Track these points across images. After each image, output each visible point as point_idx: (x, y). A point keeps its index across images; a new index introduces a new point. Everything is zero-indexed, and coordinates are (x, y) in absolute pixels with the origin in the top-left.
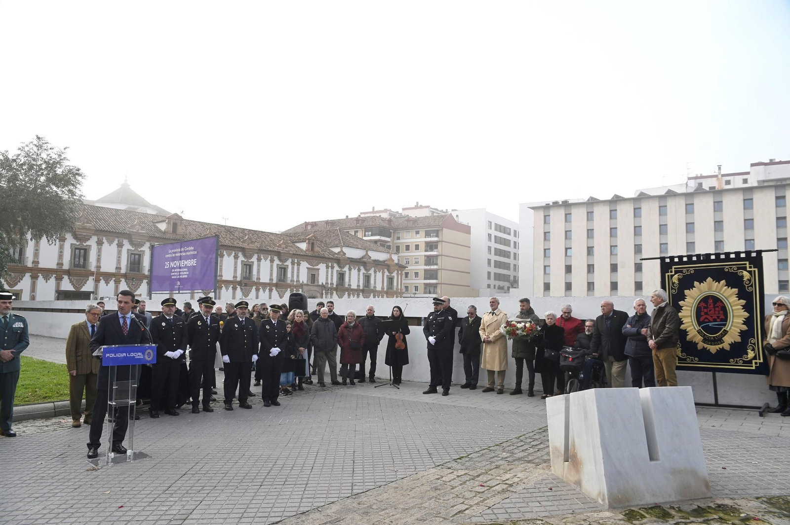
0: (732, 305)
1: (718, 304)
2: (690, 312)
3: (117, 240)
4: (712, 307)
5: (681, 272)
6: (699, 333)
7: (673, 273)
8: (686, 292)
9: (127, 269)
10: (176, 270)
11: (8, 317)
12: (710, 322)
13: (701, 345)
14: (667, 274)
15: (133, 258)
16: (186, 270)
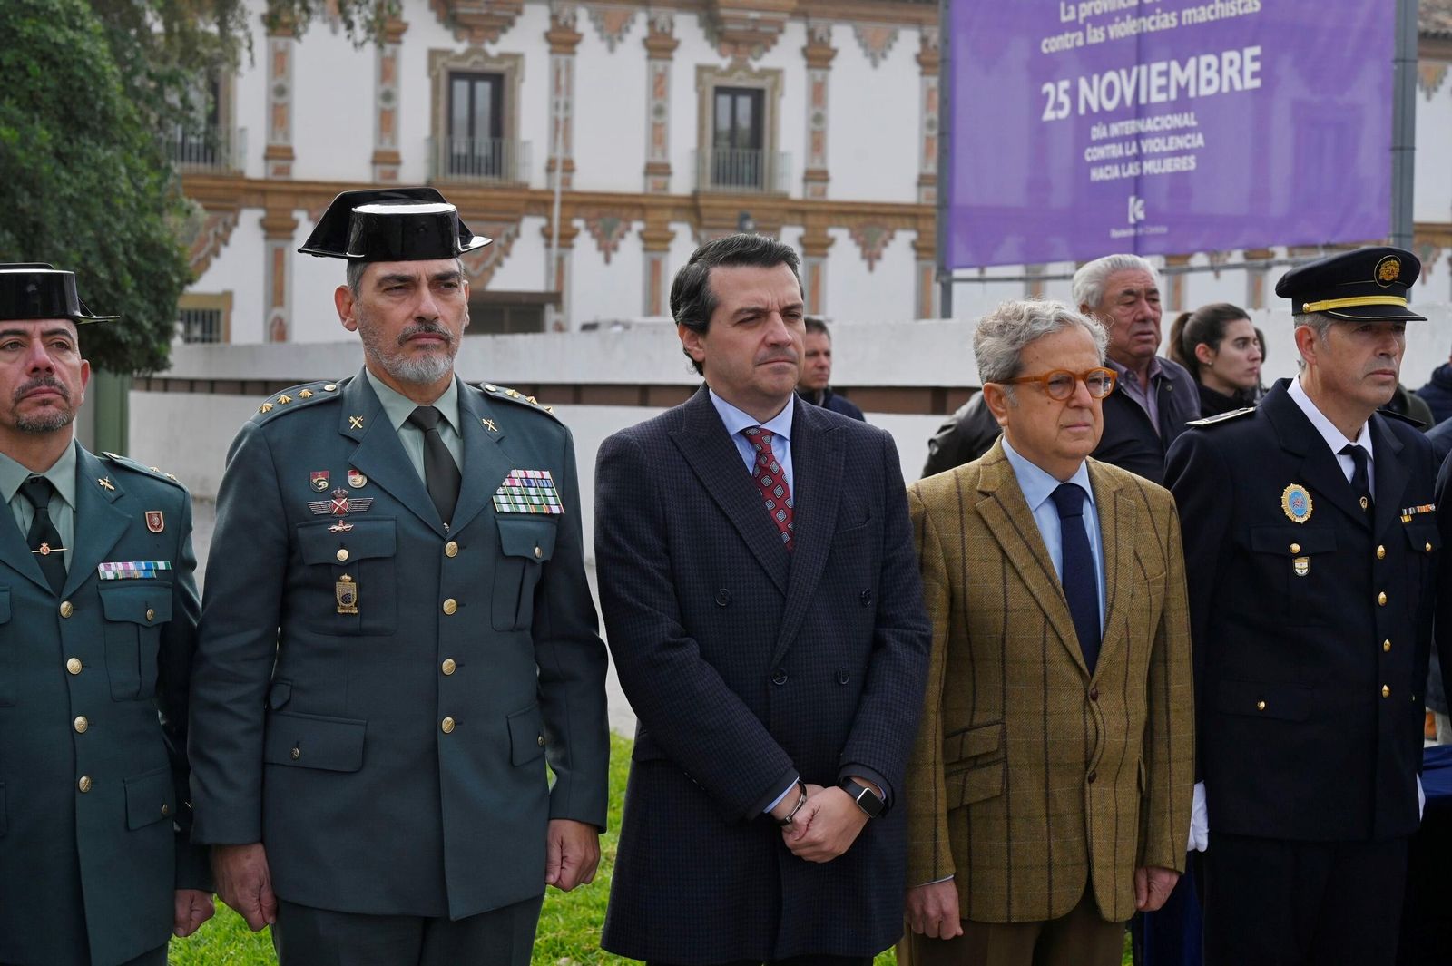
3: (641, 18)
9: (699, 174)
10: (1115, 129)
11: (451, 415)
15: (725, 124)
16: (1189, 120)
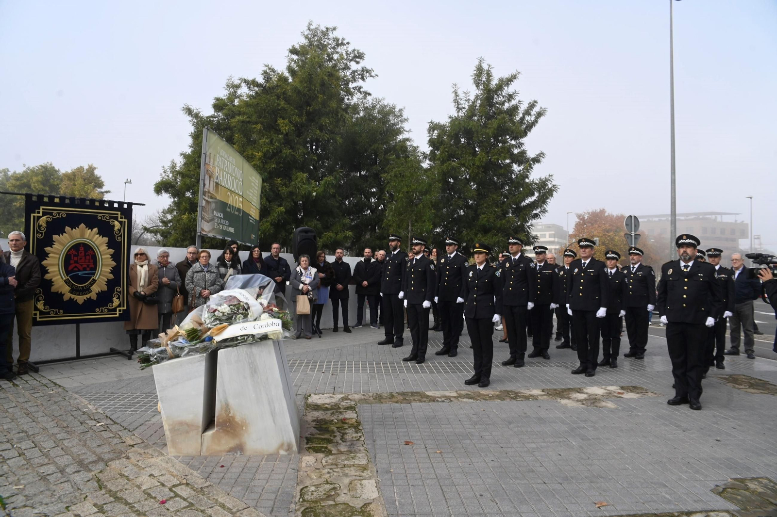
0: (102, 254)
1: (90, 252)
2: (57, 260)
4: (83, 255)
5: (51, 214)
6: (66, 283)
7: (41, 215)
8: (55, 237)
12: (79, 270)
13: (68, 296)
14: (32, 215)
